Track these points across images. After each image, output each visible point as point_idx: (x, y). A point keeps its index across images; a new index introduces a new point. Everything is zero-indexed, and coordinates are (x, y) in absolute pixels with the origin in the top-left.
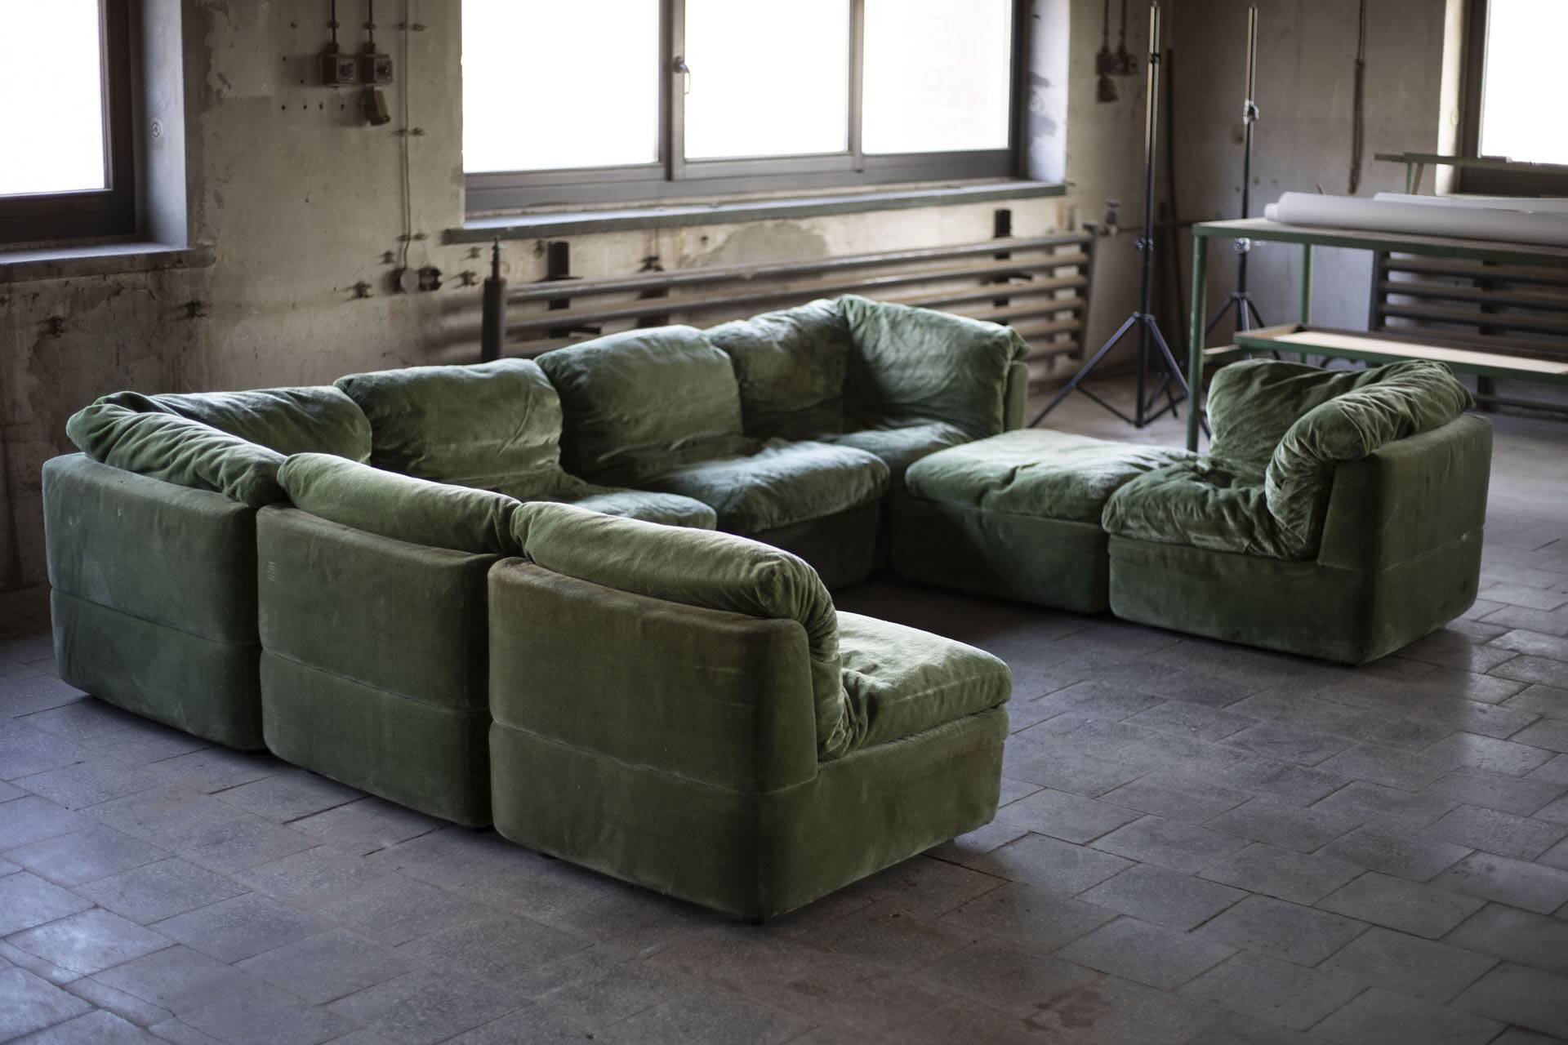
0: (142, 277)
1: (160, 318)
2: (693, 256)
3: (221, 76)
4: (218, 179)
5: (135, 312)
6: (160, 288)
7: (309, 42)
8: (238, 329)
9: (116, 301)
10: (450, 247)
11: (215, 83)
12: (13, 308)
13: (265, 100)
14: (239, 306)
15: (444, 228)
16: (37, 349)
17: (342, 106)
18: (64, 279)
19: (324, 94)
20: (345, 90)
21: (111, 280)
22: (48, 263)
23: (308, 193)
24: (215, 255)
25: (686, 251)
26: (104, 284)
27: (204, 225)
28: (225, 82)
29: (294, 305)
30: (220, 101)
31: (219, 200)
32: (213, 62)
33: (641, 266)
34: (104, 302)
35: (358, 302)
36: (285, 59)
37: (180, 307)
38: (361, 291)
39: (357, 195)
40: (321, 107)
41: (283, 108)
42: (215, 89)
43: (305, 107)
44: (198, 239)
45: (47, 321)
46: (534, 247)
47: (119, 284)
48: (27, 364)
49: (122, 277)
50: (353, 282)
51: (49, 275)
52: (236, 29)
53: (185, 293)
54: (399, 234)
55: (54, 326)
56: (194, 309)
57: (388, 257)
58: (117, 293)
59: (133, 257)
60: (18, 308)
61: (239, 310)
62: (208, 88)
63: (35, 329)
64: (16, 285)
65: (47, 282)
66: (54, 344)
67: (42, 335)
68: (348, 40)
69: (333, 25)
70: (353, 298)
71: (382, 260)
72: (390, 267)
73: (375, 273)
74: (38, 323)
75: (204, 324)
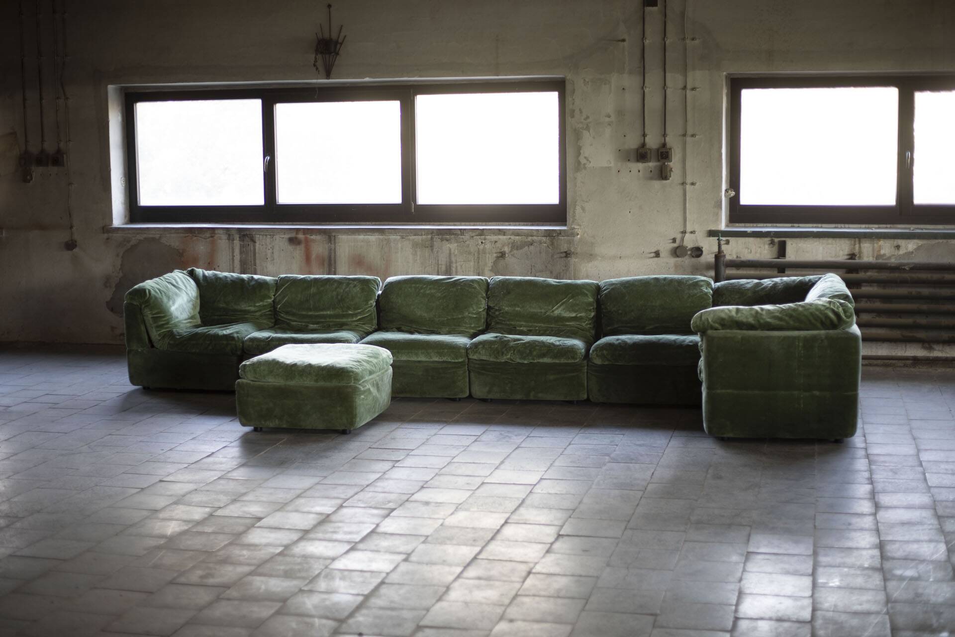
0: (544, 239)
1: (552, 256)
2: (888, 255)
3: (585, 158)
4: (583, 201)
5: (540, 253)
6: (552, 244)
7: (633, 142)
8: (590, 265)
9: (532, 248)
10: (711, 238)
11: (583, 161)
12: (486, 246)
13: (609, 168)
14: (591, 255)
15: (709, 229)
16: (495, 263)
17: (651, 171)
18: (509, 237)
19: (640, 166)
20: (652, 164)
21: (530, 239)
22: (499, 230)
23: (631, 209)
24: (578, 232)
25: (882, 252)
26: (526, 240)
27: (576, 219)
28: (588, 160)
29: (620, 257)
30: (585, 168)
31: (583, 209)
32: (582, 151)
33: (848, 257)
34: (526, 247)
35: (656, 259)
36: (620, 150)
37: (561, 253)
38: (657, 254)
39: (658, 211)
40: (639, 171)
41: (619, 171)
42: (583, 163)
43: (630, 171)
44: (572, 225)
45: (501, 252)
46: (770, 242)
47: (533, 241)
48: (490, 268)
49: (535, 238)
50: (654, 251)
51: (499, 234)
52: (594, 138)
53: (564, 247)
54: (682, 230)
55: (502, 255)
56: (567, 254)
57: (674, 240)
58: (532, 245)
59: (538, 230)
60: (488, 246)
61: (591, 257)
62: (579, 163)
63: (495, 255)
64: (488, 237)
65: (501, 237)
66: (502, 262)
67: (498, 257)
68: (652, 142)
69: (644, 135)
70: (653, 257)
71: (671, 241)
72: (675, 245)
73: (666, 247)
74: (496, 253)
75: (573, 260)
